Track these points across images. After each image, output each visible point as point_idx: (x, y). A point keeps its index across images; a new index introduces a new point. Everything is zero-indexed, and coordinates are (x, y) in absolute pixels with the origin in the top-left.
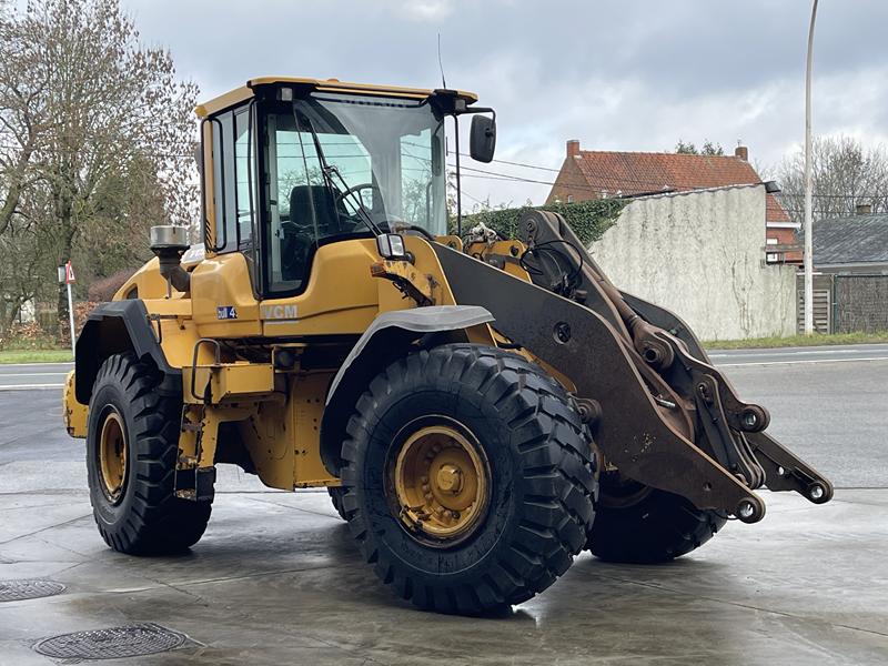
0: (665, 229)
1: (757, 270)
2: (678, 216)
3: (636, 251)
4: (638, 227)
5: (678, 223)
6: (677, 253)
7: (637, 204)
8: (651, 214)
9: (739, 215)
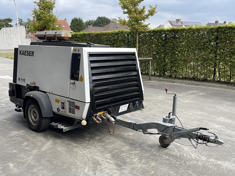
0: (9, 32)
1: (25, 39)
2: (11, 30)
3: (5, 36)
4: (5, 32)
5: (11, 31)
6: (12, 36)
8: (7, 30)
9: (21, 30)
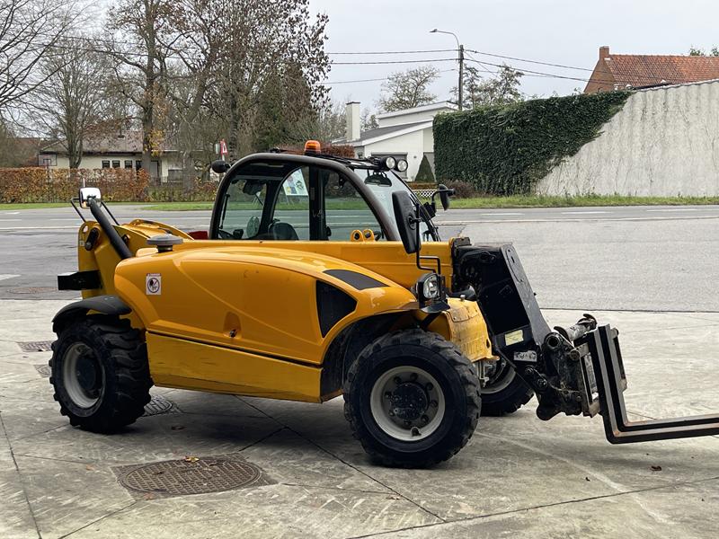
0: (660, 114)
2: (671, 103)
3: (637, 130)
4: (639, 112)
5: (670, 108)
6: (669, 132)
7: (639, 94)
8: (650, 102)
